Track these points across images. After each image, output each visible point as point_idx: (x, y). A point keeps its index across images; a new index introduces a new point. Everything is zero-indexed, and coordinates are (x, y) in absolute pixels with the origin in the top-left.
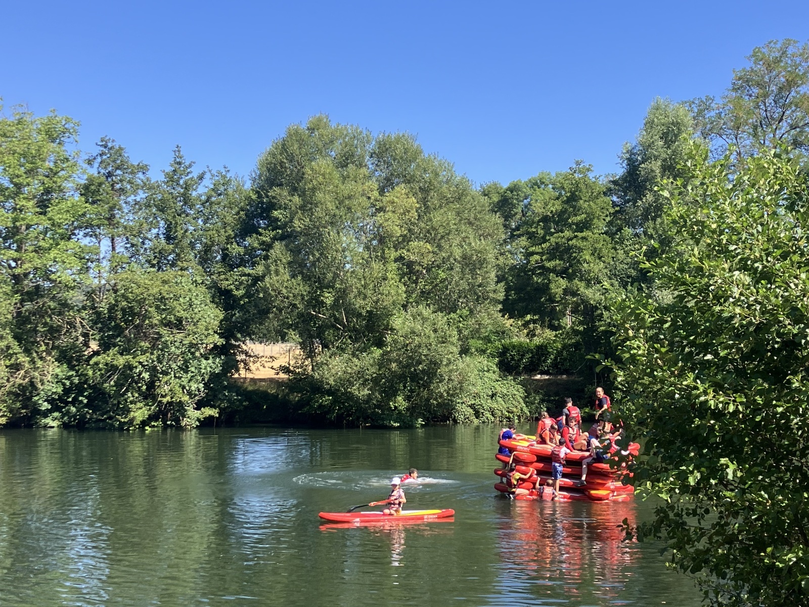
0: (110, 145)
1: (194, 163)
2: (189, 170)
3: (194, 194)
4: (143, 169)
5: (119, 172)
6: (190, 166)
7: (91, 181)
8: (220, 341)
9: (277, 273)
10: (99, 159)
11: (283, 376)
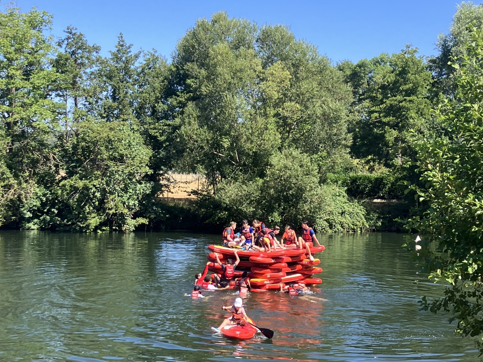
0: (73, 32)
1: (132, 45)
2: (128, 50)
3: (132, 67)
4: (97, 49)
5: (80, 51)
6: (129, 48)
7: (60, 56)
8: (150, 172)
9: (190, 123)
10: (66, 42)
11: (193, 196)
